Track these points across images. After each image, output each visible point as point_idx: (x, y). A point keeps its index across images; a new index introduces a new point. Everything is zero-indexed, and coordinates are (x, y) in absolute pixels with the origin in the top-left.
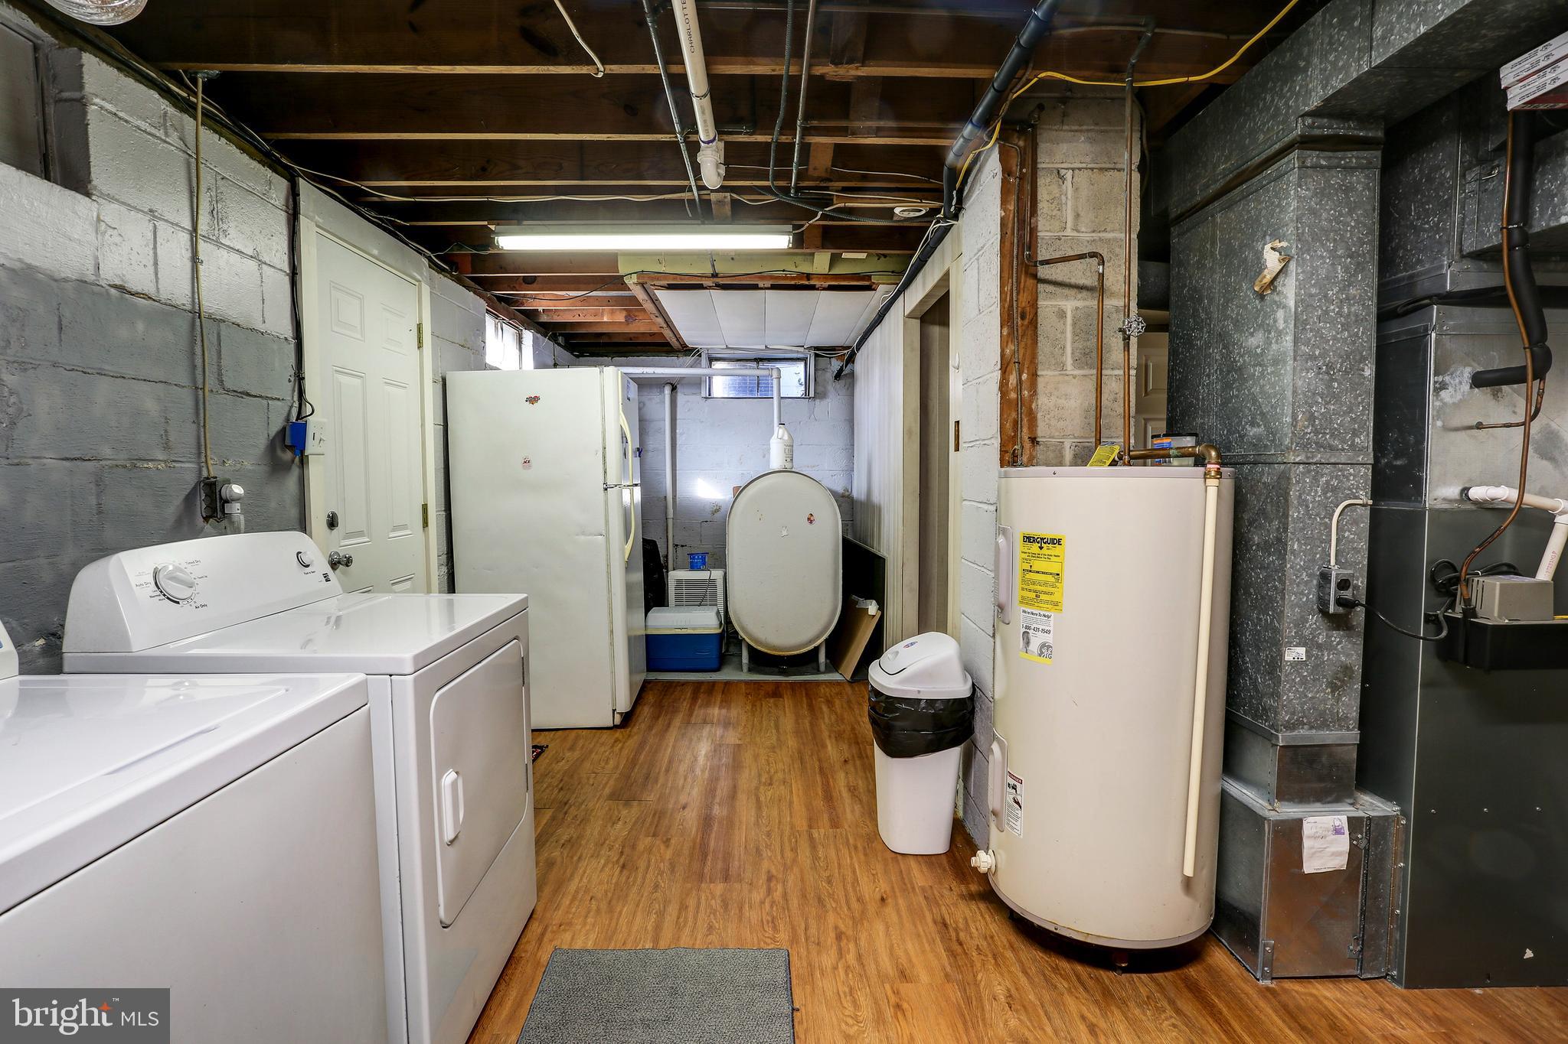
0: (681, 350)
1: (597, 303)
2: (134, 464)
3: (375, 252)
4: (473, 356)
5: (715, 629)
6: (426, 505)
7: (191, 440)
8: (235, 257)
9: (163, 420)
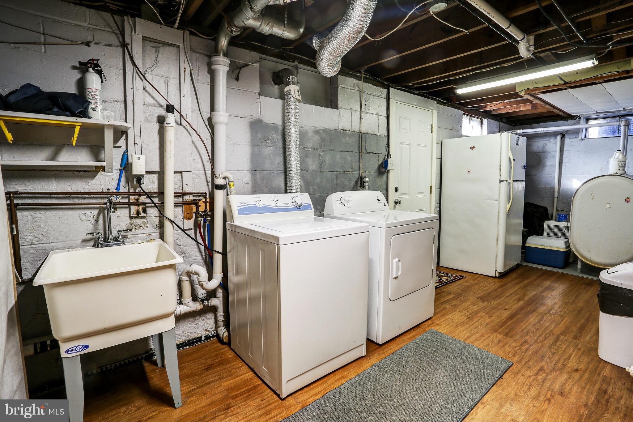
0: (567, 117)
1: (514, 104)
2: (344, 173)
3: (415, 104)
4: (456, 132)
5: (564, 249)
6: (431, 186)
7: (358, 166)
8: (372, 115)
9: (351, 161)
